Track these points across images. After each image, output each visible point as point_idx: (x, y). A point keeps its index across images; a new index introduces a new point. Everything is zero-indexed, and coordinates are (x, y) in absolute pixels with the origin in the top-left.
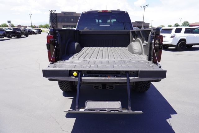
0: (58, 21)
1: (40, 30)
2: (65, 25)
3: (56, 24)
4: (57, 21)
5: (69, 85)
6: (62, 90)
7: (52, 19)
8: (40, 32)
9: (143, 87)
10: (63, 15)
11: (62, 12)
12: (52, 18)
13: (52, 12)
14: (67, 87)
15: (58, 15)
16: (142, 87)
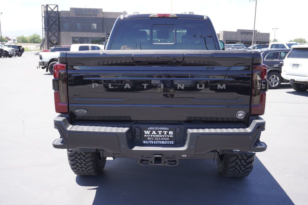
0: (61, 27)
1: (19, 47)
2: (76, 38)
3: (56, 34)
4: (59, 29)
5: (90, 161)
6: (76, 172)
7: (48, 24)
8: (19, 51)
9: (239, 166)
10: (73, 15)
11: (71, 9)
12: (48, 21)
13: (49, 9)
14: (85, 165)
15: (62, 16)
16: (237, 166)
